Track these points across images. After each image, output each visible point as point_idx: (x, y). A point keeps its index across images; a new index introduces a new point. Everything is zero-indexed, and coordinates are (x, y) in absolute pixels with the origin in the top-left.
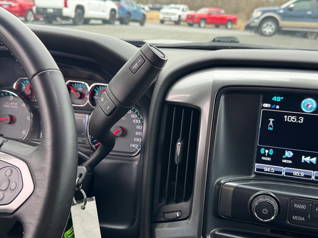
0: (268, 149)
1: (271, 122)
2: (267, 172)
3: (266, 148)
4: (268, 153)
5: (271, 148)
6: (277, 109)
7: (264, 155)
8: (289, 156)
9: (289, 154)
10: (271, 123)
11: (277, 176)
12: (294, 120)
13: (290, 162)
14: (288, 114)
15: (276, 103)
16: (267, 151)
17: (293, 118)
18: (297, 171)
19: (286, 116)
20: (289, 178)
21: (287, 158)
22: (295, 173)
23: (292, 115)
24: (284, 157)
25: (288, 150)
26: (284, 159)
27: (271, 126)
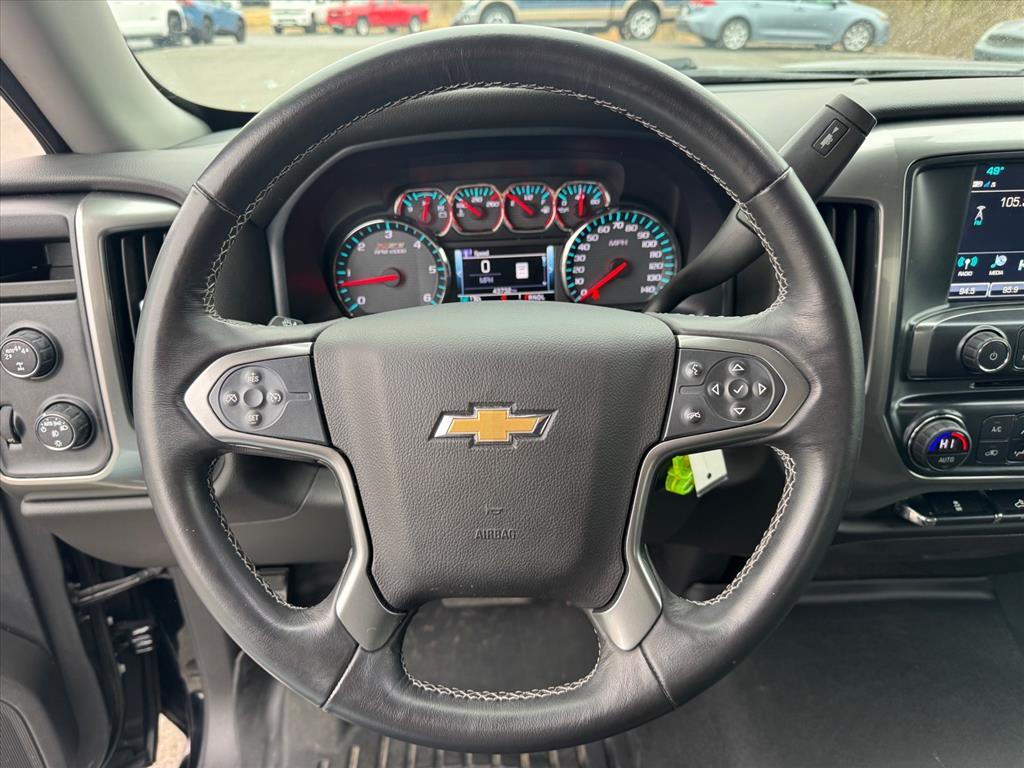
0: (970, 257)
1: (980, 212)
2: (964, 295)
3: (966, 257)
4: (969, 265)
5: (974, 255)
6: (993, 189)
7: (963, 269)
8: (1000, 264)
9: (1001, 260)
10: (980, 214)
11: (979, 300)
12: (1016, 203)
13: (1001, 273)
14: (1007, 195)
15: (992, 178)
16: (968, 261)
17: (1016, 199)
18: (1008, 286)
19: (1004, 199)
20: (998, 299)
21: (998, 268)
22: (1005, 290)
23: (1014, 195)
24: (993, 266)
25: (1000, 255)
26: (993, 269)
27: (979, 219)
